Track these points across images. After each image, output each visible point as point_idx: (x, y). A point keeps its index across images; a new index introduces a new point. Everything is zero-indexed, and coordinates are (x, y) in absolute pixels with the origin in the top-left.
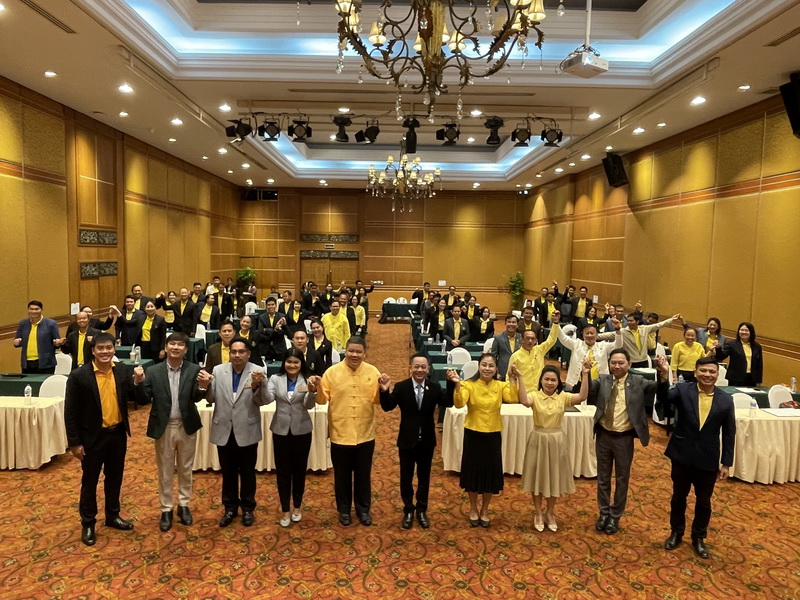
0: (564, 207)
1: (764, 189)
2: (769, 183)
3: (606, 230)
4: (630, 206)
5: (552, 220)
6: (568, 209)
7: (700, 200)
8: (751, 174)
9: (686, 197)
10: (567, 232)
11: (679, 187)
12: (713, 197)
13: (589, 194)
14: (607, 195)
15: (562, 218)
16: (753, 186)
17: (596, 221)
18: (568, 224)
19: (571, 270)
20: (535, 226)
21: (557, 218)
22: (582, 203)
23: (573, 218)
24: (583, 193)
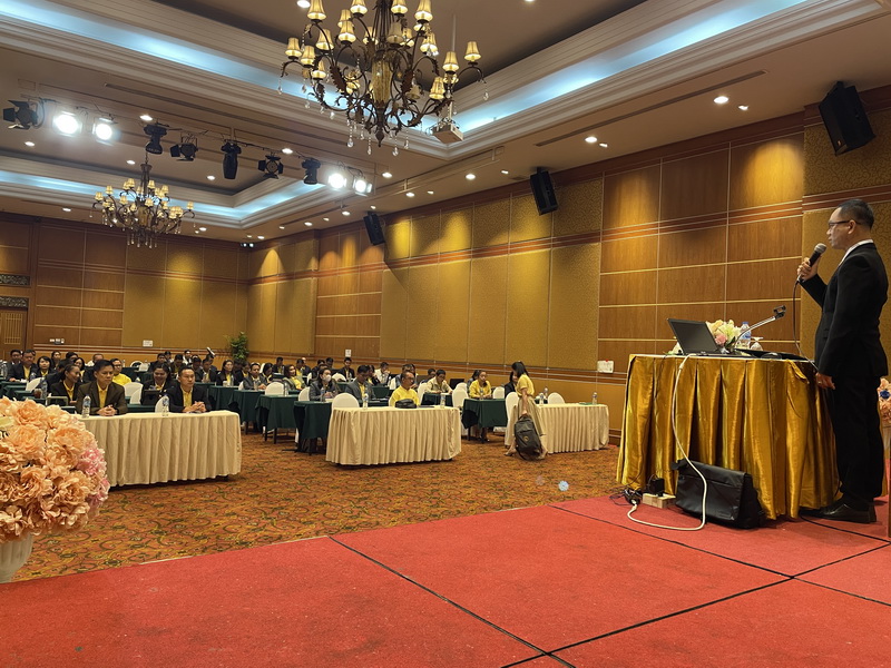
0: (308, 262)
1: (511, 252)
2: (516, 247)
3: (359, 285)
4: (386, 264)
5: (290, 274)
6: (313, 265)
7: (457, 259)
8: (502, 240)
9: (445, 257)
10: (313, 288)
11: (438, 248)
12: (469, 257)
13: (339, 251)
14: (360, 251)
15: (306, 274)
16: (503, 249)
17: (347, 277)
18: (313, 280)
19: (317, 326)
20: (265, 282)
21: (297, 273)
22: (330, 259)
23: (318, 273)
24: (330, 250)
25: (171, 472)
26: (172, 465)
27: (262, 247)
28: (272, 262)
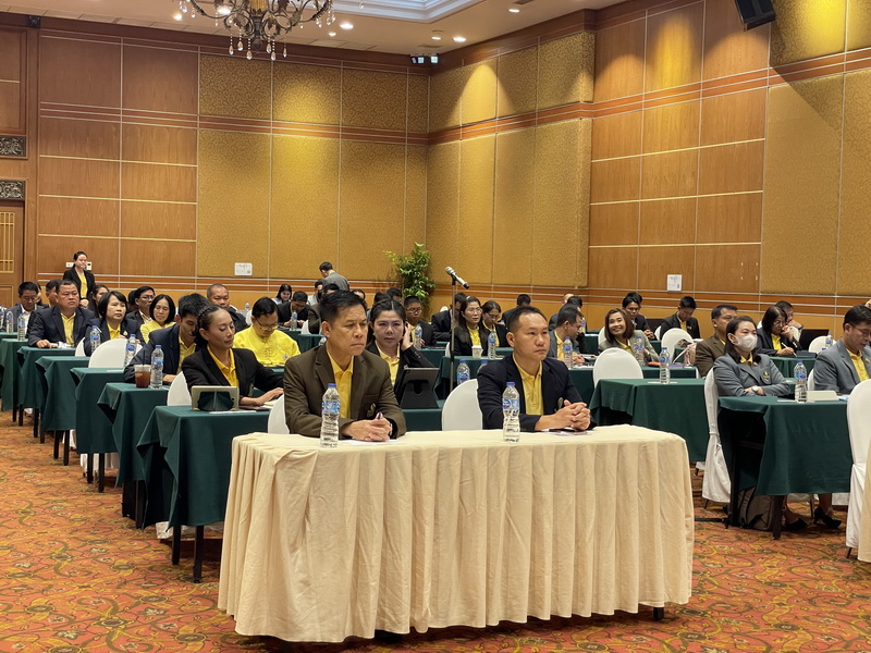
0: (569, 85)
3: (700, 127)
4: (778, 71)
5: (525, 116)
6: (582, 90)
10: (582, 142)
13: (643, 50)
15: (565, 110)
17: (668, 112)
18: (582, 124)
19: (593, 226)
20: (465, 136)
21: (543, 112)
22: (623, 74)
23: (593, 109)
24: (624, 50)
25: (535, 597)
26: (535, 577)
27: (458, 59)
28: (481, 90)
